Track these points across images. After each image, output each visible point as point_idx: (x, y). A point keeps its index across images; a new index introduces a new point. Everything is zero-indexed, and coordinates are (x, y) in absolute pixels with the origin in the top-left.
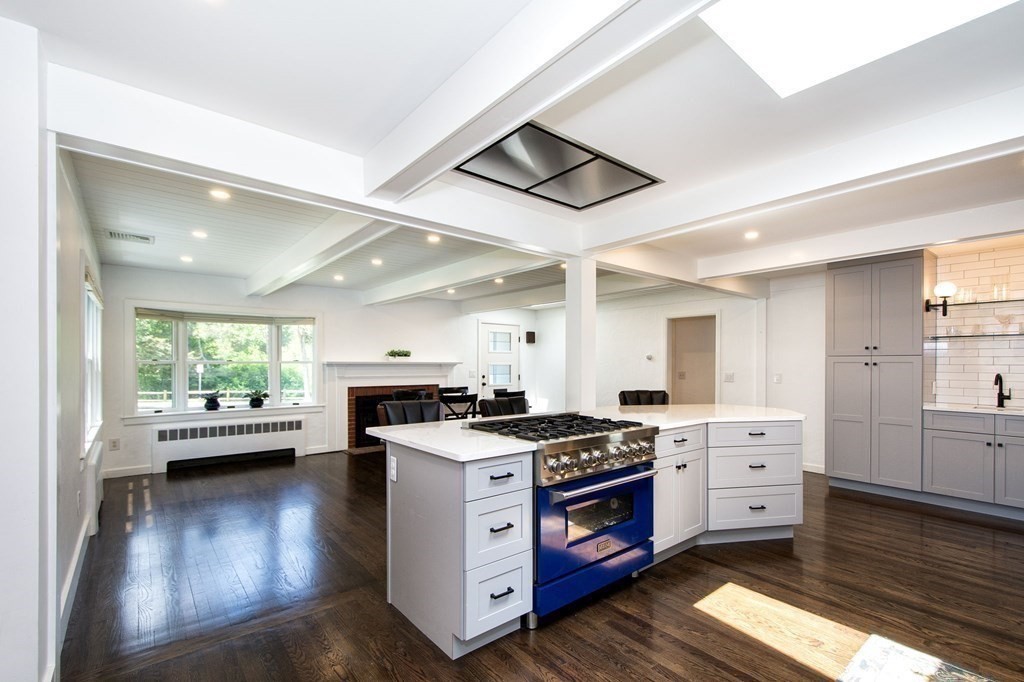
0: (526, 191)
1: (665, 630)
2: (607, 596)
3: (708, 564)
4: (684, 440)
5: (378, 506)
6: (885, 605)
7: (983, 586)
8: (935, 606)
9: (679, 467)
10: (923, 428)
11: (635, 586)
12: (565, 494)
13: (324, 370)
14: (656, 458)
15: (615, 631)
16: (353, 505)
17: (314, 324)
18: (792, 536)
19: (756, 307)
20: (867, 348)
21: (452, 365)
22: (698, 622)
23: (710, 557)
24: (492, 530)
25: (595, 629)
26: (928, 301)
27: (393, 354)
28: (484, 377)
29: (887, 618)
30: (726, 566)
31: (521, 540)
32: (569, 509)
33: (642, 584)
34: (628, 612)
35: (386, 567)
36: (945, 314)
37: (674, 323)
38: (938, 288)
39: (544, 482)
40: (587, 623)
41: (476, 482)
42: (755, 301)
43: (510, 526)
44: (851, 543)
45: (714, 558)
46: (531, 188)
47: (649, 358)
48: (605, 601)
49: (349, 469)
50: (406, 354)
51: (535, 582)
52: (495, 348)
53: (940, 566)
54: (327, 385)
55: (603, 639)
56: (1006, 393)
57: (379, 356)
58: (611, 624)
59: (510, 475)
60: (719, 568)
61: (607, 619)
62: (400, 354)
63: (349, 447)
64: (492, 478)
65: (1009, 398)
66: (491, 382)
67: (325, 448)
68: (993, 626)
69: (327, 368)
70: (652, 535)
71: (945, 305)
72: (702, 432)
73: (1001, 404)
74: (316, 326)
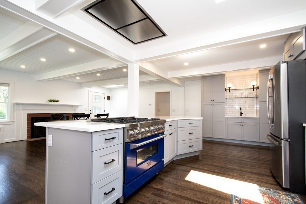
0: (116, 30)
1: (173, 192)
2: (149, 183)
3: (179, 166)
4: (171, 125)
5: (42, 161)
6: (231, 171)
7: (248, 161)
8: (242, 169)
9: (170, 134)
10: (225, 122)
11: (157, 177)
12: (137, 145)
13: (14, 106)
14: (165, 131)
15: (156, 197)
16: (29, 162)
17: (9, 86)
18: (199, 154)
19: (181, 89)
20: (212, 101)
21: (78, 106)
22: (183, 187)
23: (179, 163)
24: (105, 163)
25: (147, 197)
26: (226, 89)
27: (51, 101)
28: (91, 111)
29: (233, 174)
30: (184, 166)
31: (118, 166)
32: (137, 151)
33: (160, 176)
34: (158, 188)
35: (45, 188)
36: (230, 92)
37: (157, 94)
38: (228, 85)
39: (128, 140)
40: (144, 196)
41: (98, 142)
42: (181, 88)
43: (113, 160)
44: (214, 154)
45: (180, 164)
46: (117, 29)
47: (150, 105)
48: (148, 185)
49: (27, 147)
50: (57, 101)
51: (123, 183)
52: (95, 100)
53: (237, 158)
54: (16, 113)
55: (152, 201)
56: (242, 112)
57: (44, 101)
58: (153, 194)
59: (114, 138)
60: (183, 166)
61: (151, 192)
62: (54, 101)
63: (27, 138)
64: (106, 139)
65: (243, 113)
66: (94, 113)
67: (14, 139)
68: (257, 172)
69: (16, 106)
70: (163, 158)
71: (230, 90)
72: (176, 123)
73: (241, 115)
74: (10, 87)
